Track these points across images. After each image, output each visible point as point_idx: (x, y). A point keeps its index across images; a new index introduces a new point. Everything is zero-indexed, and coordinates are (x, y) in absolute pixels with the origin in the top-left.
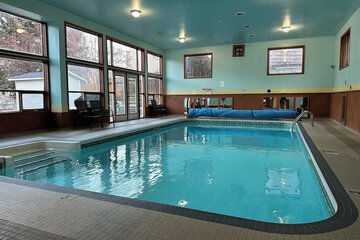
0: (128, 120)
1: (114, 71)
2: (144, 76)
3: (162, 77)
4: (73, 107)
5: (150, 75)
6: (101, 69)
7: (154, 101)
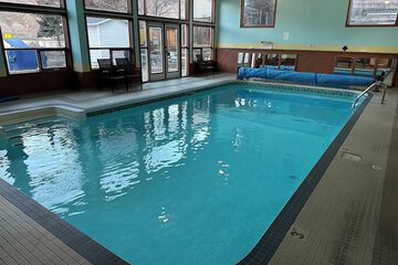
0: (166, 79)
1: (147, 21)
2: (188, 25)
3: (214, 25)
4: (95, 65)
5: (197, 24)
6: (131, 20)
7: (200, 57)
